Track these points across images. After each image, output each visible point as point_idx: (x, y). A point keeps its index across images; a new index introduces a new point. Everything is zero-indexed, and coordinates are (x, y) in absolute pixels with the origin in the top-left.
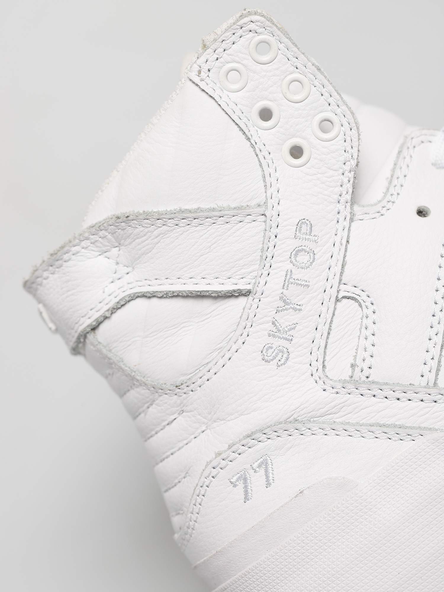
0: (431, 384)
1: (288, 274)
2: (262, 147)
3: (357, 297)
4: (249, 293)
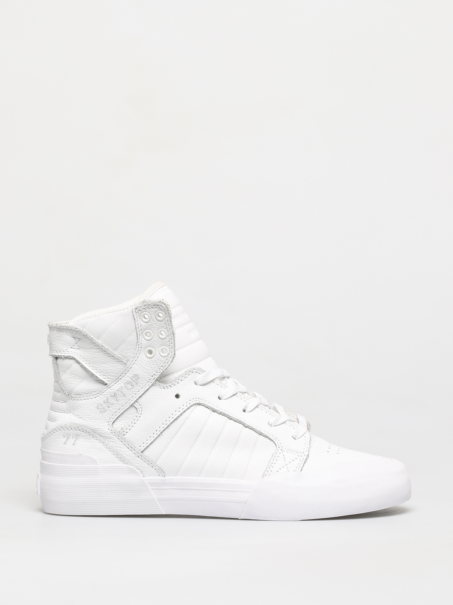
0: (141, 450)
1: (122, 388)
2: (140, 344)
3: (138, 409)
4: (107, 384)
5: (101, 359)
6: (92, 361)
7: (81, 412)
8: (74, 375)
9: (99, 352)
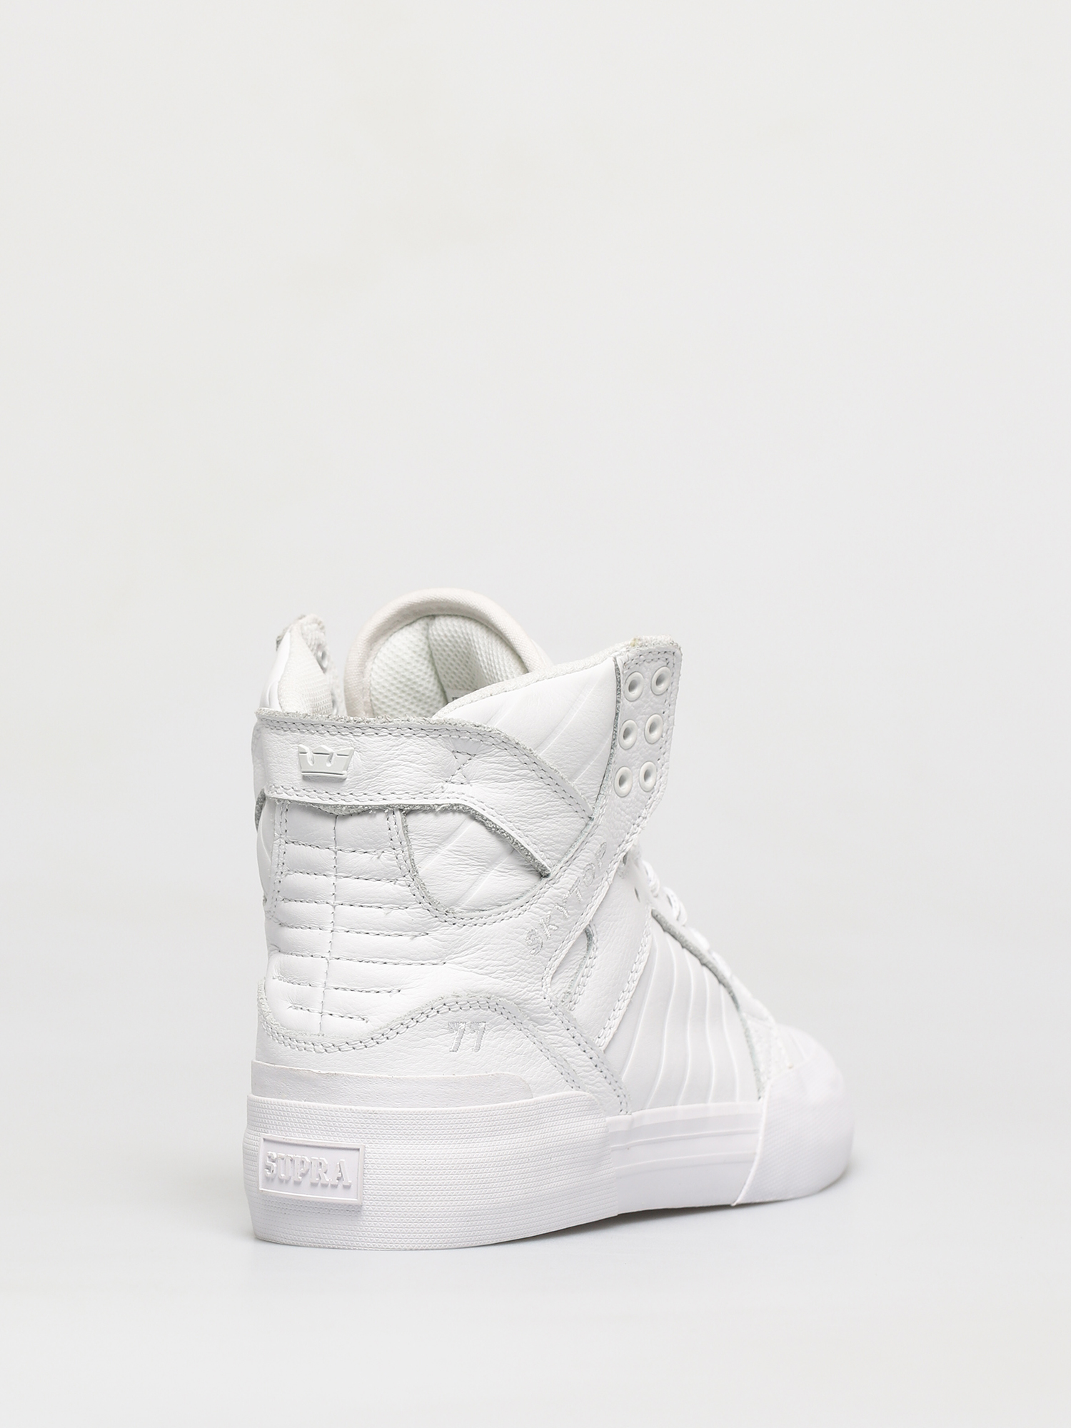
0: (604, 1048)
1: (578, 882)
4: (547, 876)
5: (543, 806)
6: (520, 813)
7: (488, 957)
8: (464, 858)
9: (539, 789)
